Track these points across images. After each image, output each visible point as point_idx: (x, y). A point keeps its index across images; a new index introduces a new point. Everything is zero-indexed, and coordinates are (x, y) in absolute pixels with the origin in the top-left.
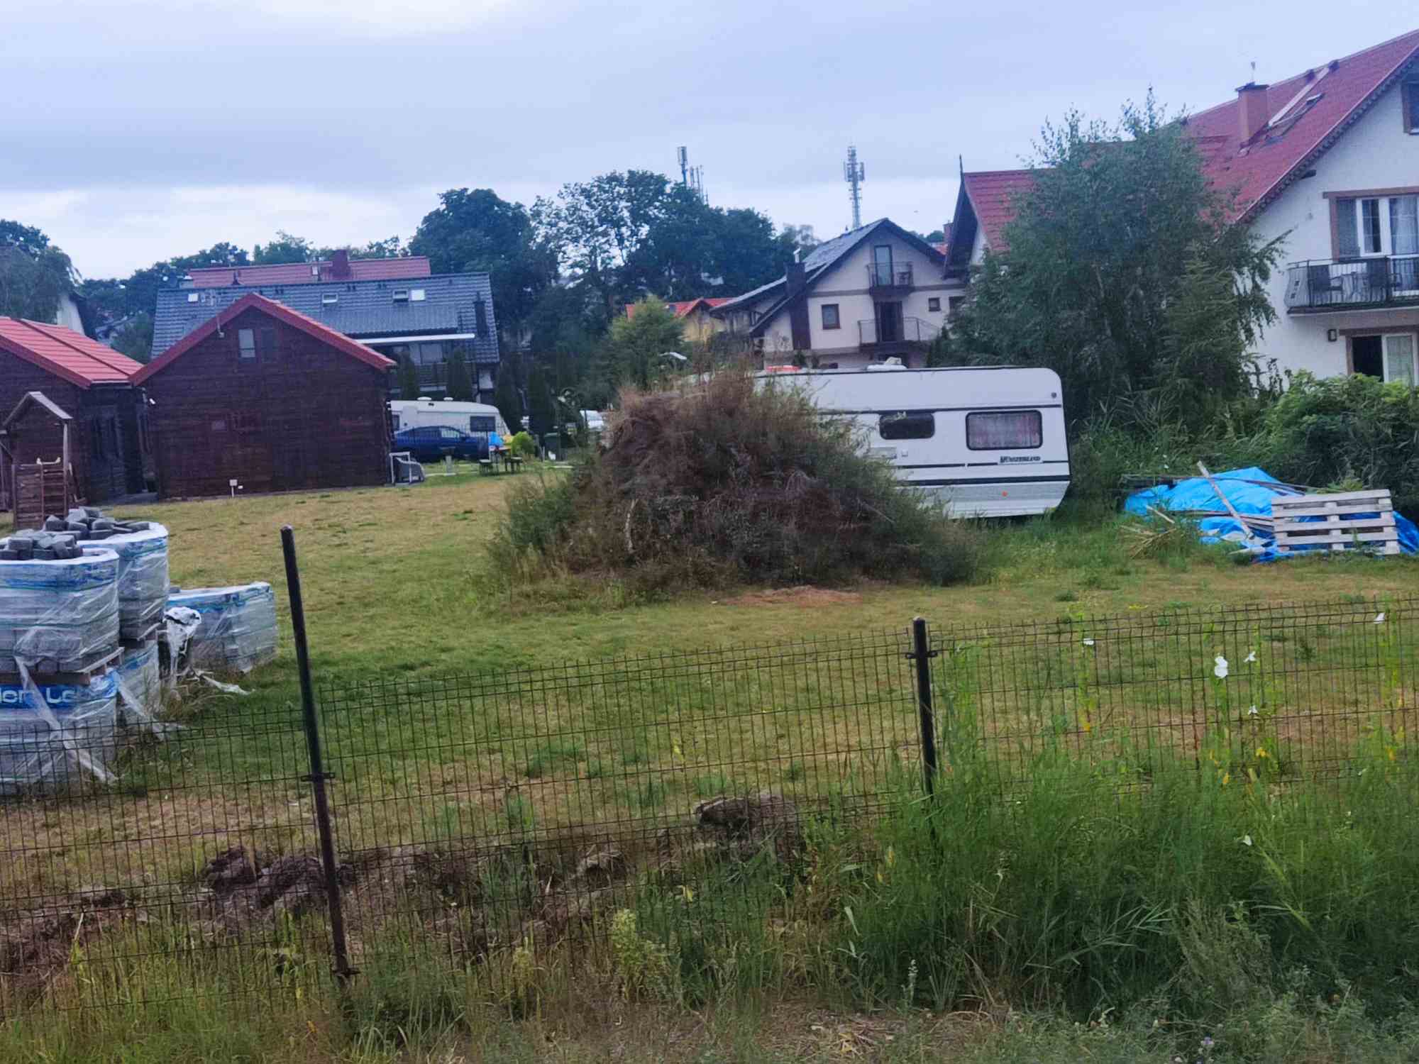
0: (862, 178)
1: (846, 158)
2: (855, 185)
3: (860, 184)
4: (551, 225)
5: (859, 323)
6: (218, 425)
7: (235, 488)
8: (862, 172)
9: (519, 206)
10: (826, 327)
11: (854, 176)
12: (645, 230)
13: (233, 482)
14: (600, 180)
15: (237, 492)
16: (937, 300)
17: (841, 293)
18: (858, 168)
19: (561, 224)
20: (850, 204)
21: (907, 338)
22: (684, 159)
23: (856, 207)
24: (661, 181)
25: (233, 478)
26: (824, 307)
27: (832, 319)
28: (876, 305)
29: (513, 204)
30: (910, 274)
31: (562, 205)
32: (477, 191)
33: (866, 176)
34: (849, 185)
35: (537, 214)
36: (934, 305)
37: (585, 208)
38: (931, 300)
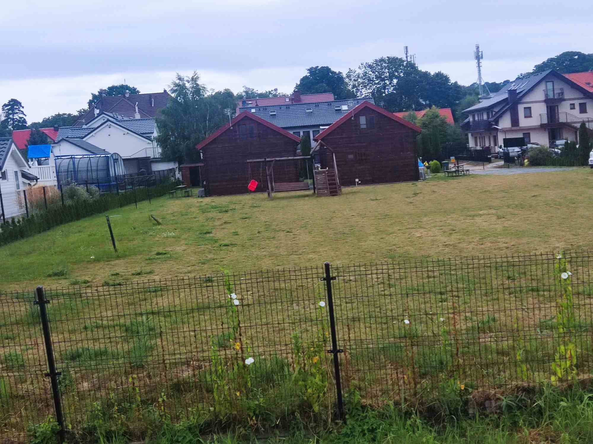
0: (482, 57)
1: (475, 50)
2: (479, 61)
3: (481, 61)
4: (355, 80)
5: (540, 115)
6: (351, 157)
7: (358, 182)
8: (482, 55)
9: (340, 73)
10: (525, 117)
11: (479, 57)
12: (395, 81)
13: (357, 180)
14: (376, 61)
15: (358, 184)
16: (574, 104)
17: (532, 102)
18: (480, 54)
19: (359, 80)
20: (477, 69)
21: (561, 121)
22: (407, 52)
23: (479, 71)
24: (401, 60)
25: (357, 178)
26: (525, 108)
27: (528, 113)
28: (547, 107)
29: (337, 72)
30: (562, 93)
31: (361, 72)
32: (322, 67)
33: (483, 57)
34: (476, 61)
35: (348, 76)
36: (572, 106)
37: (370, 73)
38: (571, 104)
